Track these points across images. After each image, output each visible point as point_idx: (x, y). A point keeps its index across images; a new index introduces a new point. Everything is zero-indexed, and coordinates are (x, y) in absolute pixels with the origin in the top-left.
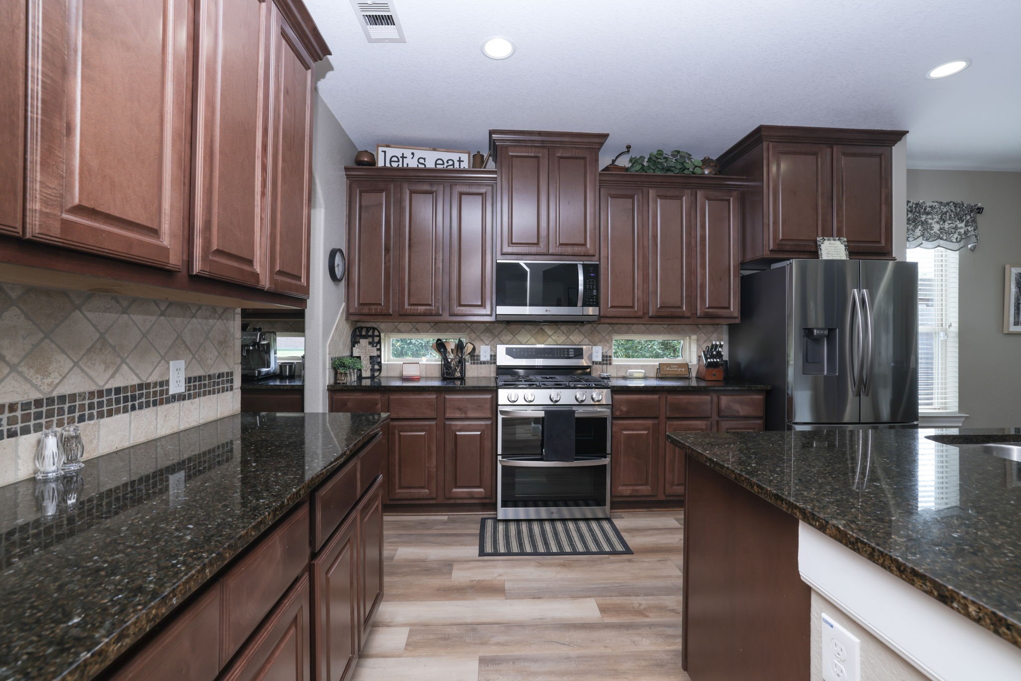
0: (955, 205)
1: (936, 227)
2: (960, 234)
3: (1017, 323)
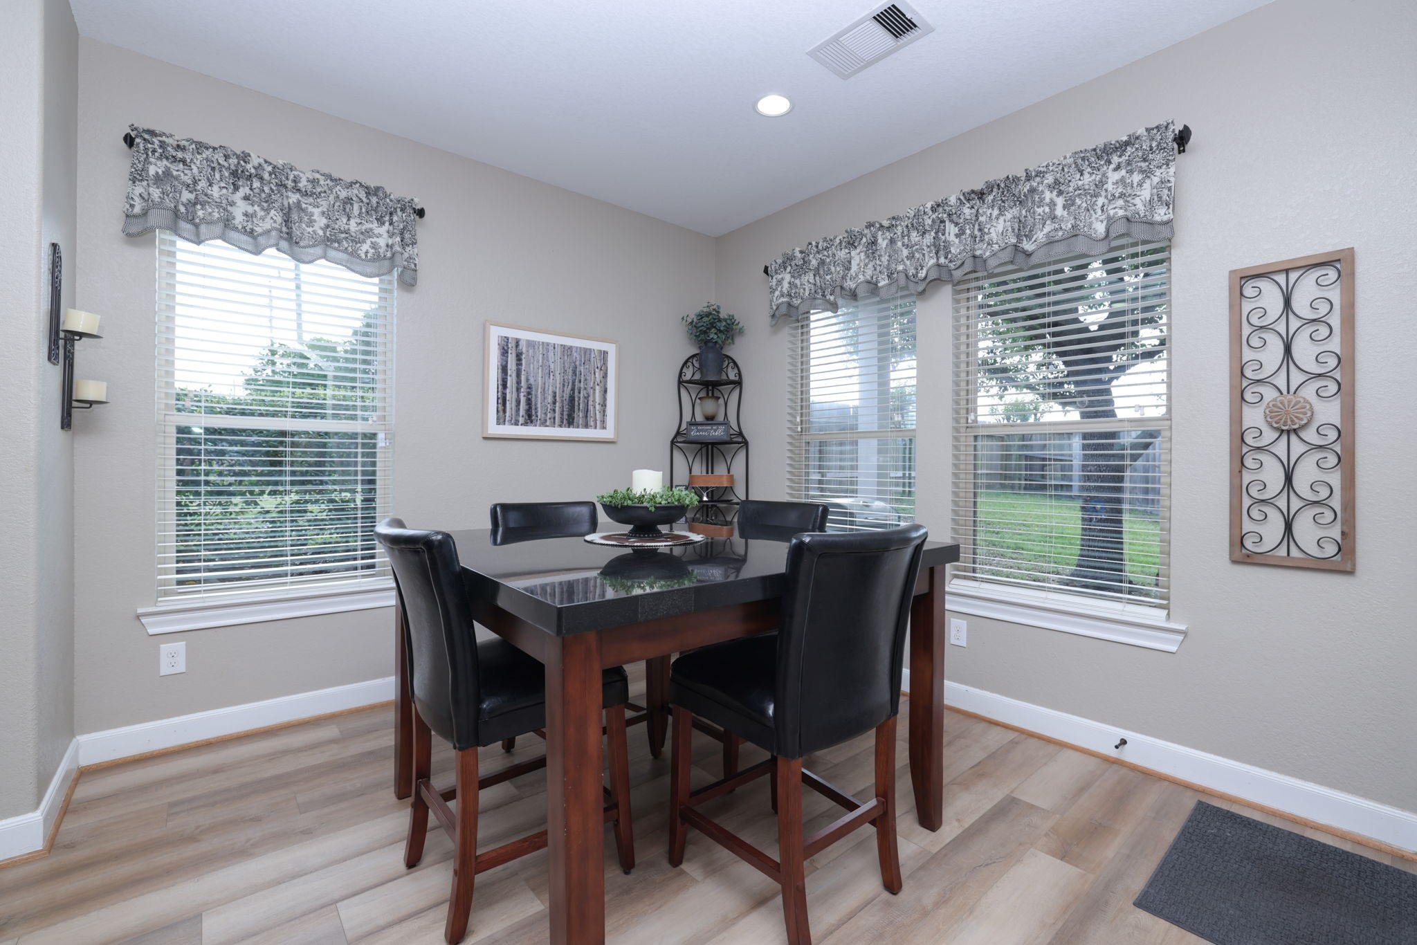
0: (367, 190)
2: (374, 246)
3: (501, 421)
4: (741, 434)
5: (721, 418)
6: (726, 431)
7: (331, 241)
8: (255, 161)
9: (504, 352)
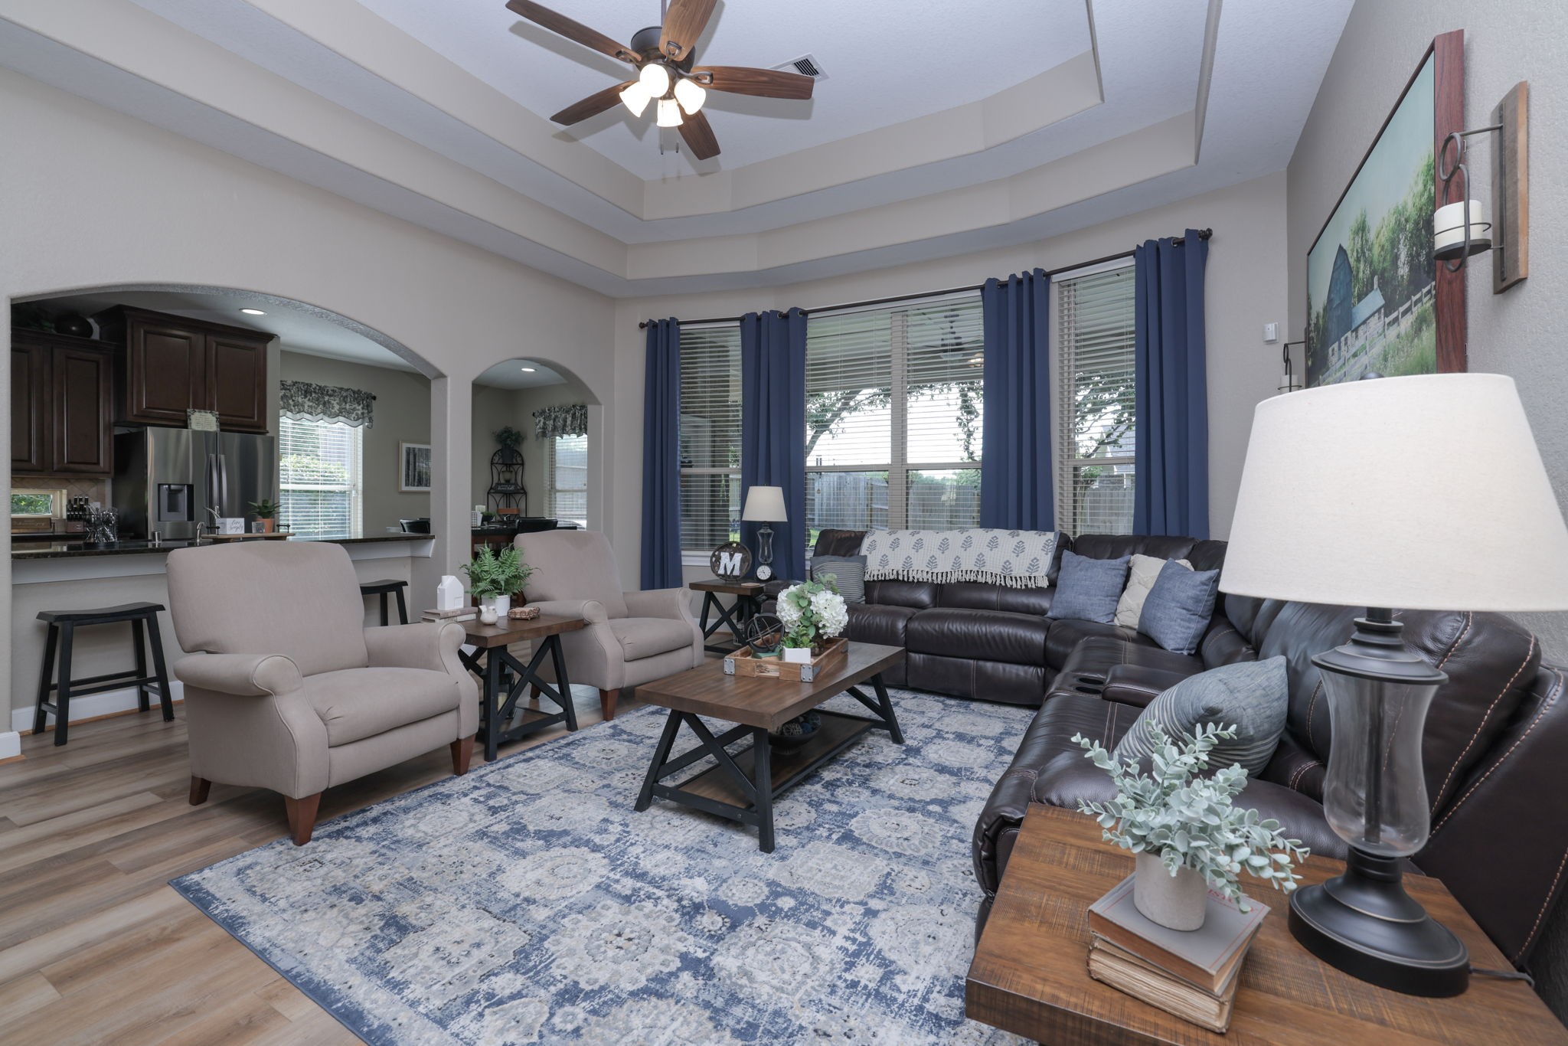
0: (354, 392)
1: (337, 407)
2: (357, 414)
3: (407, 484)
4: (523, 489)
5: (513, 481)
6: (516, 487)
7: (340, 413)
8: (314, 386)
9: (408, 454)
